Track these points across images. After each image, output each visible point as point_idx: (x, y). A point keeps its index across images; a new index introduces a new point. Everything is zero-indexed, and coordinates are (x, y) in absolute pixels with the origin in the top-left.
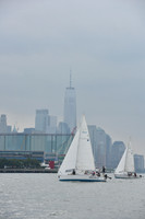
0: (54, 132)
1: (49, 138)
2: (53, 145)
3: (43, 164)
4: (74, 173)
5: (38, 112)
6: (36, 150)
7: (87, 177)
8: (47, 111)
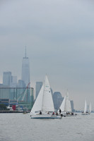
0: (15, 87)
1: (12, 91)
2: (15, 94)
3: (9, 107)
4: (41, 113)
5: (4, 73)
6: (4, 98)
7: (49, 116)
8: (10, 73)
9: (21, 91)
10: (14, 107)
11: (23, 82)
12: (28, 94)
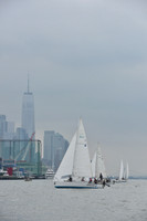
1: (7, 144)
2: (11, 151)
3: (2, 171)
4: (71, 180)
9: (21, 145)
10: (10, 171)
11: (24, 131)
12: (32, 150)
